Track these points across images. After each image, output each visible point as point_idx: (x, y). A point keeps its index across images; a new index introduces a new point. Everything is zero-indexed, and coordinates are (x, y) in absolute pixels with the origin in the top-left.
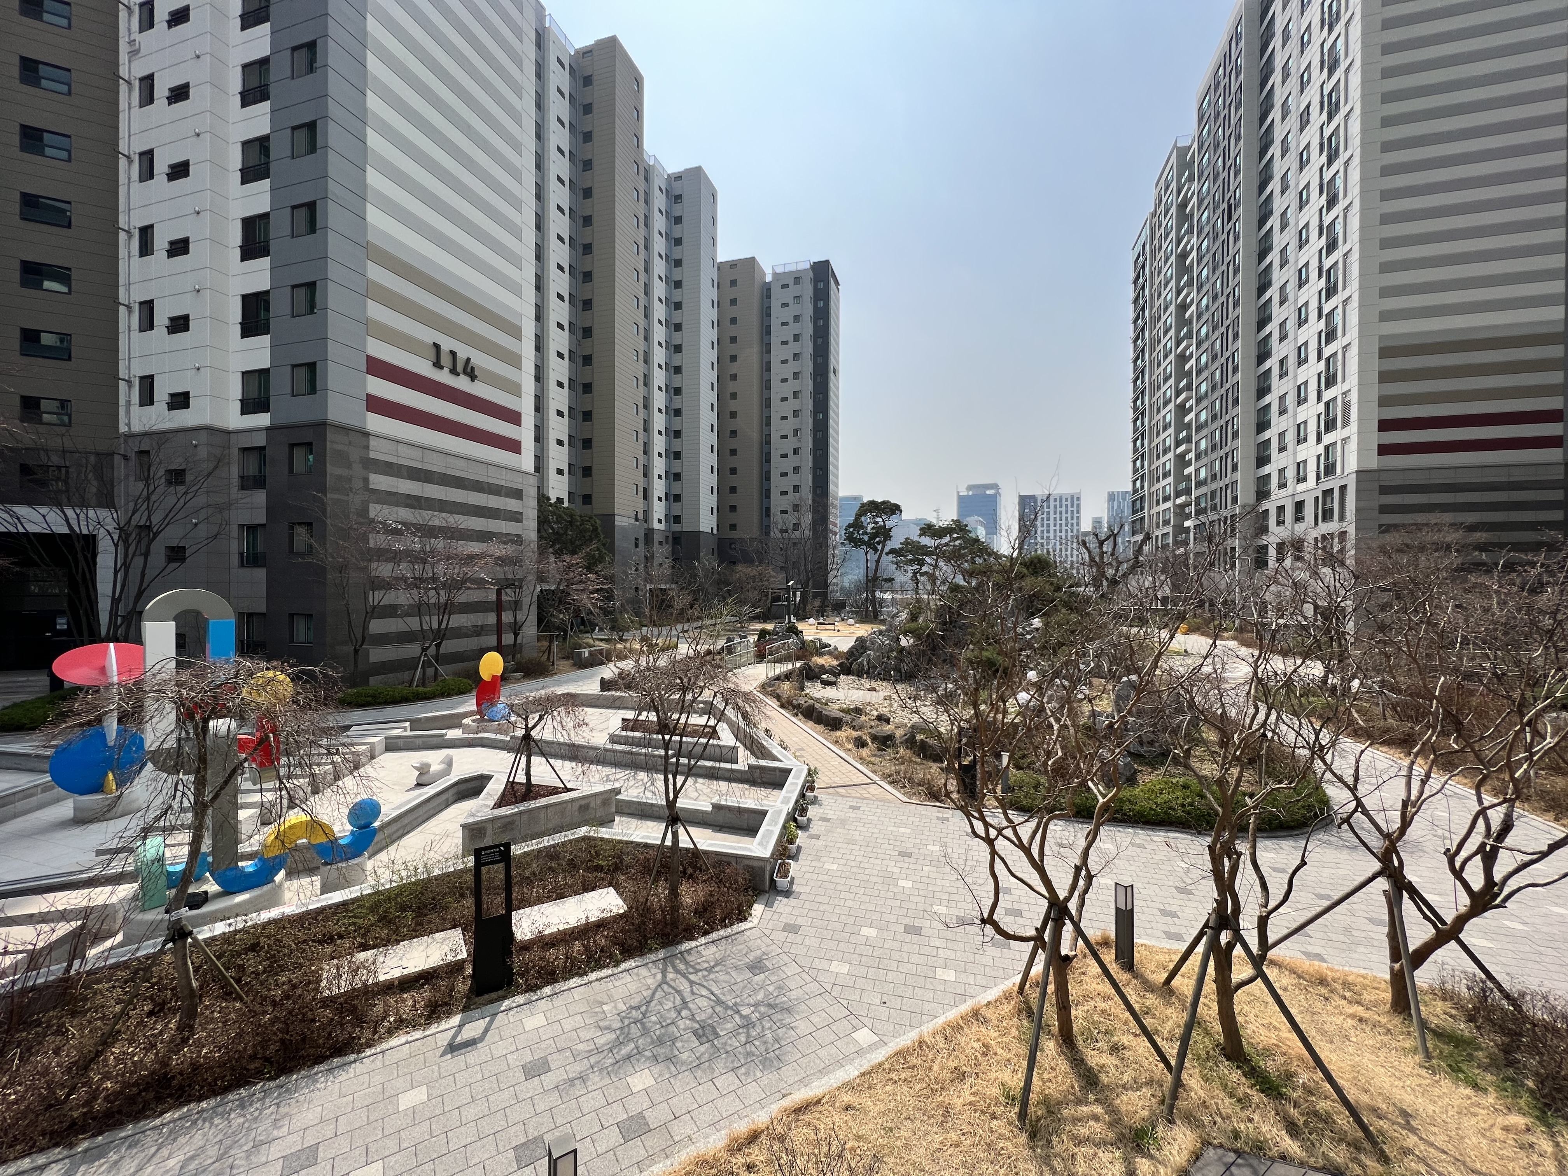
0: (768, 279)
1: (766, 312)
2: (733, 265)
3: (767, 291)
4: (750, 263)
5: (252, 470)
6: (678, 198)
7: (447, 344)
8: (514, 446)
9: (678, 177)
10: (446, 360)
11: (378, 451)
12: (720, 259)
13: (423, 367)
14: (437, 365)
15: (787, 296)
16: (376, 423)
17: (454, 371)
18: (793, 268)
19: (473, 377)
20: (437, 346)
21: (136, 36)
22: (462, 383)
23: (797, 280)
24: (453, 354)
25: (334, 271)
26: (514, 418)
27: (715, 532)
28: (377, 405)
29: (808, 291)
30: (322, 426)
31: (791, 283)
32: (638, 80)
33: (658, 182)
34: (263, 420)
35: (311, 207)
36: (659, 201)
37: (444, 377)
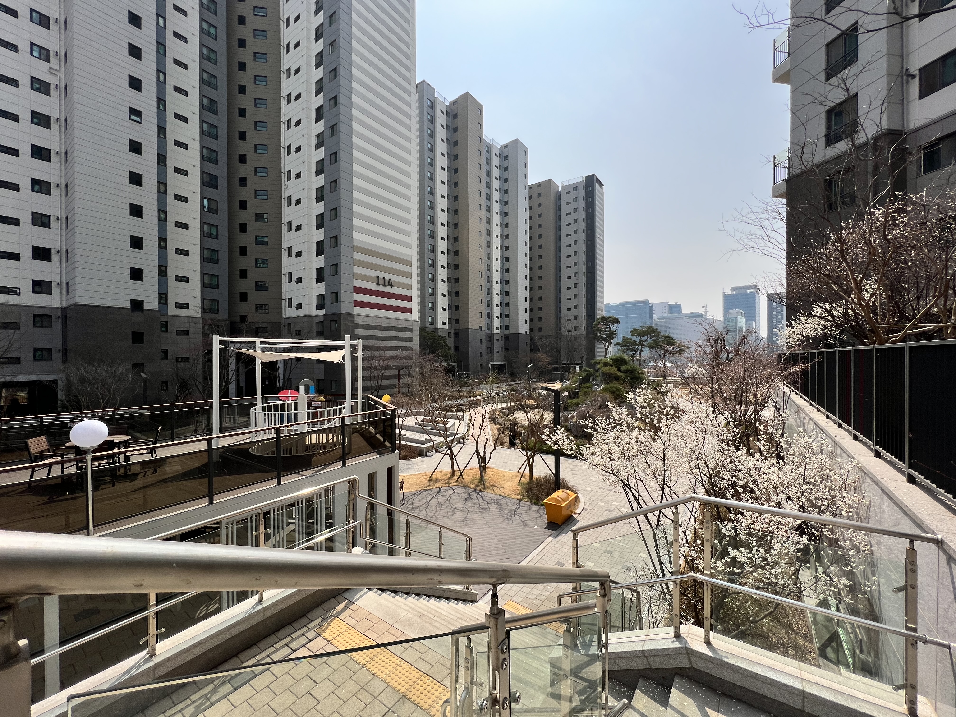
0: (560, 189)
1: (558, 208)
2: (539, 185)
3: (558, 196)
4: (549, 183)
5: (320, 330)
6: (506, 157)
7: (381, 275)
8: (409, 310)
9: (506, 146)
10: (381, 282)
11: (358, 320)
12: (530, 184)
13: (372, 286)
14: (378, 284)
15: (570, 198)
16: (357, 310)
17: (384, 285)
18: (573, 182)
19: (392, 286)
20: (378, 277)
21: (286, 183)
22: (388, 289)
23: (575, 188)
24: (384, 278)
25: (343, 260)
26: (408, 299)
27: (528, 333)
28: (358, 304)
29: (582, 193)
30: (339, 314)
31: (572, 190)
32: (480, 109)
33: (494, 151)
34: (322, 312)
35: (336, 237)
36: (496, 161)
37: (381, 288)
